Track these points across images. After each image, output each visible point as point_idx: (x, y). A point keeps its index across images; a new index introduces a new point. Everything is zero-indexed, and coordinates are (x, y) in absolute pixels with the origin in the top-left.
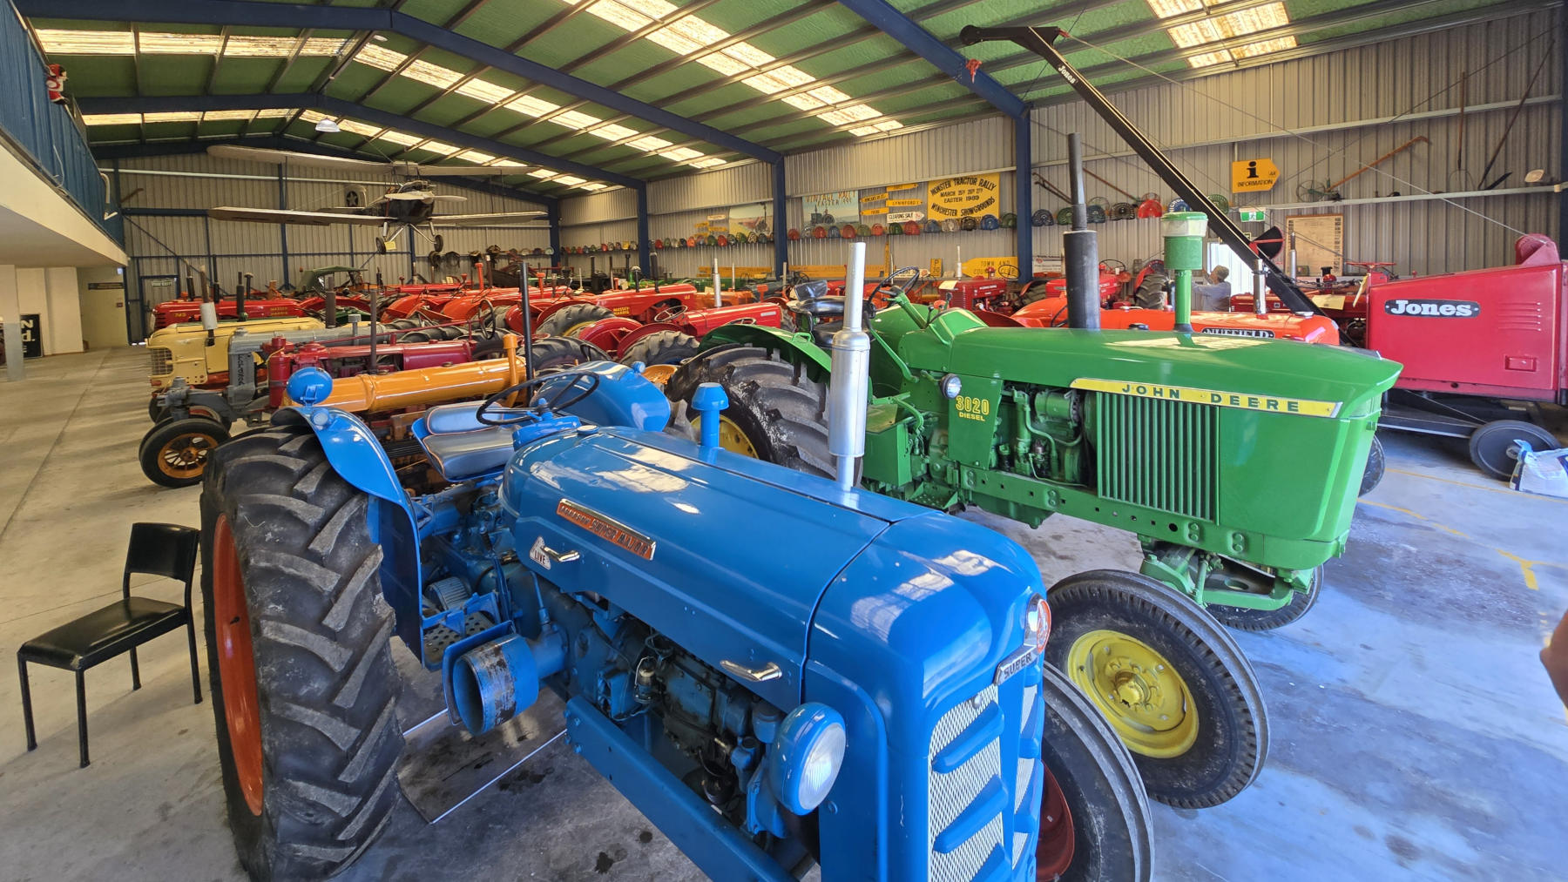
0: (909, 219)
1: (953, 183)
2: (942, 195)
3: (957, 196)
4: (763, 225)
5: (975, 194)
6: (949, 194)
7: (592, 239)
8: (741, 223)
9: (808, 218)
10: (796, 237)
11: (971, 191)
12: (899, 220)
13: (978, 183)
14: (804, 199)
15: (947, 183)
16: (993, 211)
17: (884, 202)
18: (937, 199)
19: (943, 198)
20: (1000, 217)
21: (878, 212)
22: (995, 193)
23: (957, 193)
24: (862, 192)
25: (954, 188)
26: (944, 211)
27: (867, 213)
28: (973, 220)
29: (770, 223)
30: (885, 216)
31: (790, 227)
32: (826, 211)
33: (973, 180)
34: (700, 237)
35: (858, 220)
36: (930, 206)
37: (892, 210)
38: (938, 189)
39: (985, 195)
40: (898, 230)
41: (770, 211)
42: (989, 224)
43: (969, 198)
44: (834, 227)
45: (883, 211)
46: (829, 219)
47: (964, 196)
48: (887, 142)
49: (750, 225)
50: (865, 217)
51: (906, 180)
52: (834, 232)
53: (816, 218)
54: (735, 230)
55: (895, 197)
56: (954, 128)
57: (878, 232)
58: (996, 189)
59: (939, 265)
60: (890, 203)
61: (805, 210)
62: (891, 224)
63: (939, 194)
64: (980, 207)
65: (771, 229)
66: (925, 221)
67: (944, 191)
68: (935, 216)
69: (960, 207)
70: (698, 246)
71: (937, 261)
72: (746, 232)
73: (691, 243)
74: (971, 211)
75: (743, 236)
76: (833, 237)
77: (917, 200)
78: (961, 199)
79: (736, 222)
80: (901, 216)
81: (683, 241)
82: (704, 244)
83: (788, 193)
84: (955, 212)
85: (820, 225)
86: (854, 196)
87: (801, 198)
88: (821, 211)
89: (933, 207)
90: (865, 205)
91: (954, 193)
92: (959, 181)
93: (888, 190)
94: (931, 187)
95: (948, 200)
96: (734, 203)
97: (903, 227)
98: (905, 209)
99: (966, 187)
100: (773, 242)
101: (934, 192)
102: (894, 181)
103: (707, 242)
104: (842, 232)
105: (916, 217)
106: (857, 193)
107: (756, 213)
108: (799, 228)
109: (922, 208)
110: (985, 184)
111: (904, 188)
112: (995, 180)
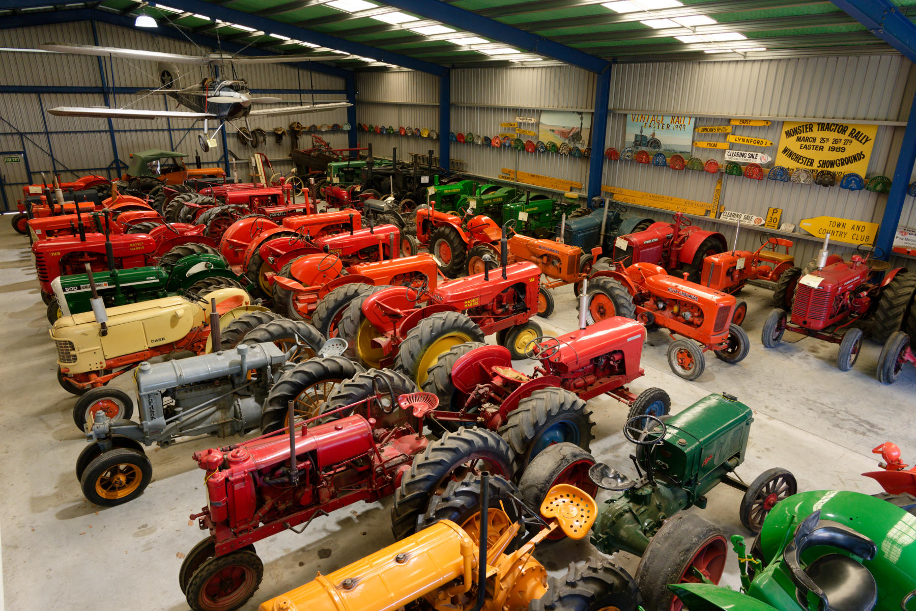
0: (752, 161)
1: (815, 128)
2: (799, 139)
3: (818, 143)
4: (577, 136)
5: (841, 145)
6: (807, 139)
7: (390, 119)
8: (553, 131)
9: (630, 138)
10: (614, 155)
11: (836, 141)
12: (740, 160)
13: (848, 132)
14: (629, 117)
15: (809, 127)
16: (860, 169)
17: (726, 135)
18: (792, 143)
19: (799, 143)
20: (867, 177)
21: (715, 145)
22: (867, 149)
23: (818, 141)
24: (699, 120)
25: (816, 133)
26: (797, 158)
27: (703, 144)
28: (833, 176)
29: (585, 135)
30: (724, 151)
31: (608, 144)
32: (654, 135)
33: (843, 129)
34: (506, 138)
35: (689, 150)
36: (781, 149)
37: (732, 146)
38: (795, 131)
39: (854, 148)
40: (735, 170)
41: (587, 123)
42: (852, 183)
43: (832, 149)
44: (659, 154)
45: (721, 145)
46: (656, 143)
47: (826, 146)
48: (740, 65)
49: (563, 134)
50: (698, 148)
51: (757, 115)
52: (660, 159)
53: (640, 140)
54: (546, 138)
55: (738, 132)
56: (832, 60)
57: (713, 168)
58: (870, 144)
59: (777, 216)
60: (731, 138)
61: (628, 129)
62: (729, 163)
63: (795, 137)
64: (844, 162)
65: (586, 143)
66: (770, 165)
67: (802, 135)
68: (784, 161)
69: (818, 156)
70: (502, 146)
71: (775, 211)
72: (558, 141)
73: (496, 143)
74: (832, 164)
75: (554, 145)
76: (657, 165)
77: (767, 139)
78: (822, 148)
79: (549, 128)
80: (743, 155)
81: (487, 139)
82: (510, 146)
83: (611, 105)
84: (811, 162)
85: (643, 148)
86: (690, 124)
87: (626, 115)
88: (647, 133)
89: (785, 151)
90: (700, 135)
91: (814, 140)
92: (824, 127)
93: (733, 123)
94: (787, 128)
95: (806, 147)
96: (546, 107)
97: (743, 168)
98: (748, 148)
99: (832, 135)
100: (587, 158)
101: (788, 134)
102: (740, 114)
103: (513, 145)
104: (668, 159)
105: (761, 159)
106: (693, 120)
107: (571, 122)
108: (618, 146)
109: (772, 150)
110: (856, 135)
111: (752, 124)
112: (871, 133)
